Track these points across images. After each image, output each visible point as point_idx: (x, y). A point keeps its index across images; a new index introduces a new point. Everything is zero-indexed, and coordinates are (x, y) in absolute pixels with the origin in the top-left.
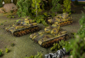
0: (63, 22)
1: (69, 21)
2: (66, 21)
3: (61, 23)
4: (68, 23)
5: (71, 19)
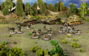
0: (74, 22)
1: (79, 21)
2: (77, 22)
3: (72, 22)
4: (78, 23)
5: (81, 20)
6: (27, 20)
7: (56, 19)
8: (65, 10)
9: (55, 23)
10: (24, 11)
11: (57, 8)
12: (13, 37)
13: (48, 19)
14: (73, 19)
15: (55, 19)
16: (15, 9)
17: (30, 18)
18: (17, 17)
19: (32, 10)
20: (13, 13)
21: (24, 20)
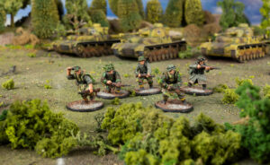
1: (260, 46)
3: (242, 48)
4: (258, 53)
8: (205, 23)
10: (61, 19)
11: (177, 15)
13: (140, 42)
16: (30, 14)
17: (100, 33)
18: (37, 40)
19: (89, 17)
20: (20, 29)
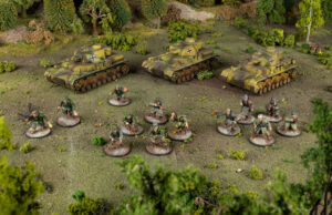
2: (279, 74)
3: (263, 81)
4: (282, 79)
6: (89, 67)
7: (200, 60)
8: (243, 2)
9: (196, 77)
12: (38, 153)
13: (171, 62)
14: (268, 66)
15: (196, 61)
17: (102, 59)
18: (52, 38)
20: (33, 22)
21: (77, 69)
